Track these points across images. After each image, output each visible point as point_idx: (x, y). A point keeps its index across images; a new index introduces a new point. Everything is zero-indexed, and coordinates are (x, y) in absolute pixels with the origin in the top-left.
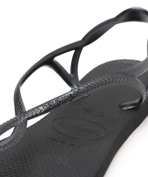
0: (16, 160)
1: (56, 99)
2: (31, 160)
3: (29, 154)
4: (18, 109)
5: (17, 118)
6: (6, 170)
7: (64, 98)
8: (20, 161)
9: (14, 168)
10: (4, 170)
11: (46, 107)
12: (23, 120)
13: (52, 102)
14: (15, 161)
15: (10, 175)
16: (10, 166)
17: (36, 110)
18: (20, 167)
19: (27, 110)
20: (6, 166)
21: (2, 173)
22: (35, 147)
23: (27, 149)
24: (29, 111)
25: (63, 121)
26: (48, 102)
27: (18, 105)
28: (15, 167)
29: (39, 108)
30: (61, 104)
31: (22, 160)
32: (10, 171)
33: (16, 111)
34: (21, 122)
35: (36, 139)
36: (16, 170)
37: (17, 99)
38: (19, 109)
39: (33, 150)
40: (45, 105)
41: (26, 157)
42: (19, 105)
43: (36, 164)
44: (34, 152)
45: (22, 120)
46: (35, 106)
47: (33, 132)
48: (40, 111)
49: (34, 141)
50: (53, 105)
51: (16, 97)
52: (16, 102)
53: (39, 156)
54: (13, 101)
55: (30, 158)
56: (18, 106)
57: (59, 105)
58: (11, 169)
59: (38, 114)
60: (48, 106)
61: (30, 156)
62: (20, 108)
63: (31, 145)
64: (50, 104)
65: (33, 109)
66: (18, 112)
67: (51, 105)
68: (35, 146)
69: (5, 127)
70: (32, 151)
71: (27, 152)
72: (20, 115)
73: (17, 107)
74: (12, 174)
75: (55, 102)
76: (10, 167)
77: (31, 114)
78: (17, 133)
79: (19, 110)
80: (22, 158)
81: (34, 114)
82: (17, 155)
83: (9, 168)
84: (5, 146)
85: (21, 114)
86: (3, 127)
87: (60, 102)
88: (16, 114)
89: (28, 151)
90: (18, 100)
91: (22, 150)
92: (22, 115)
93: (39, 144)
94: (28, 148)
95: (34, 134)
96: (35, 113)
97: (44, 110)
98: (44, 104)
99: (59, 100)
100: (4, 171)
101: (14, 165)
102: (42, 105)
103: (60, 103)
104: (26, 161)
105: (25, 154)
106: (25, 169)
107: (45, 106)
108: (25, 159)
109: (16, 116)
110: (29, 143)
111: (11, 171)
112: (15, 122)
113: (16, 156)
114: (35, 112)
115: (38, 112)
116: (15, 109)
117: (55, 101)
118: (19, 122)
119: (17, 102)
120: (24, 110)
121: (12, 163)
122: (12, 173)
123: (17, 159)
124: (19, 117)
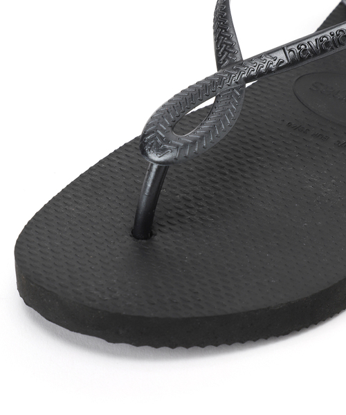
0: (211, 171)
1: (318, 37)
2: (246, 175)
3: (239, 160)
4: (223, 54)
5: (223, 77)
6: (188, 194)
7: (338, 35)
8: (218, 175)
9: (205, 190)
10: (182, 195)
11: (291, 53)
12: (236, 82)
13: (308, 42)
14: (209, 173)
15: (197, 208)
16: (196, 185)
17: (268, 60)
18: (219, 190)
19: (245, 58)
20: (186, 186)
21: (179, 202)
22: (255, 144)
23: (236, 148)
24: (250, 60)
25: (321, 84)
26: (299, 42)
27: (224, 43)
28: (208, 188)
29: (274, 55)
30: (329, 49)
31: (225, 174)
32: (196, 198)
33: (218, 59)
34: (230, 87)
35: (257, 124)
36: (211, 198)
37: (222, 29)
38: (226, 53)
39: (249, 150)
40: (290, 48)
41: (233, 166)
42: (227, 44)
43: (258, 187)
44: (251, 157)
45: (233, 82)
46: (266, 50)
47: (249, 105)
48: (277, 61)
49: (251, 129)
50: (309, 50)
51: (220, 22)
52: (220, 35)
53: (265, 166)
54: (212, 31)
55: (241, 170)
56: (224, 46)
57: (323, 51)
58: (198, 192)
59: (271, 68)
60: (298, 51)
61: (243, 164)
62: (229, 52)
63: (245, 137)
64: (303, 47)
65: (259, 57)
66: (224, 61)
67: (305, 50)
68: (254, 141)
69: (193, 96)
70: (246, 152)
71: (236, 154)
72: (228, 68)
73: (221, 47)
74: (202, 206)
75: (314, 43)
76: (197, 189)
77: (256, 68)
78: (223, 113)
79: (227, 57)
80: (223, 167)
81: (263, 69)
82: (211, 160)
83: (194, 191)
84: (194, 143)
85: (231, 67)
86: (190, 96)
87: (327, 43)
88: (219, 66)
89: (239, 151)
90: (226, 31)
91: (224, 149)
92: (235, 70)
93: (264, 137)
94: (236, 145)
95: (252, 111)
96: (265, 68)
97: (286, 62)
98: (288, 45)
99: (324, 39)
100: (183, 198)
101: (206, 184)
102: (282, 48)
103: (327, 47)
104: (234, 176)
105: (231, 159)
106: (232, 195)
107: (290, 50)
108: (230, 171)
109: (218, 69)
110: (239, 133)
111: (200, 199)
112: (217, 86)
113: (210, 162)
114: (265, 65)
115: (271, 66)
116: (217, 52)
117: (316, 40)
118: (225, 86)
119: (223, 36)
120: (238, 56)
121: (201, 179)
122: (202, 203)
123: (212, 169)
124: (226, 73)
